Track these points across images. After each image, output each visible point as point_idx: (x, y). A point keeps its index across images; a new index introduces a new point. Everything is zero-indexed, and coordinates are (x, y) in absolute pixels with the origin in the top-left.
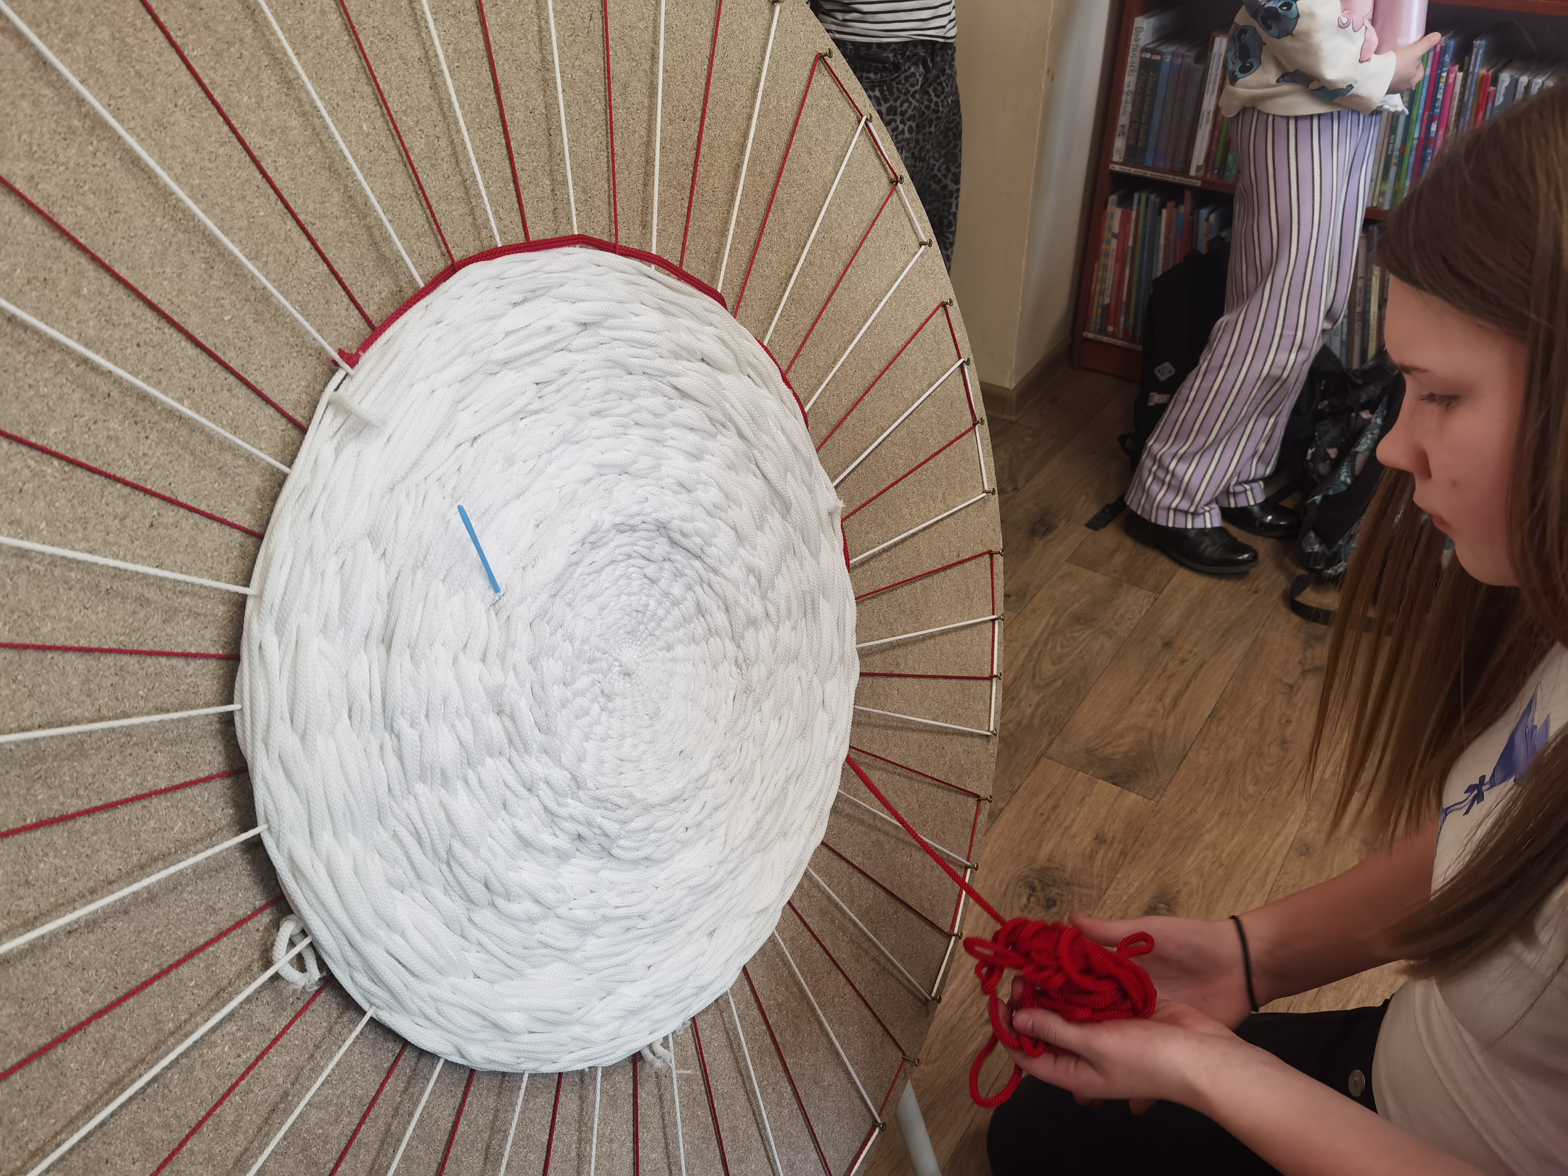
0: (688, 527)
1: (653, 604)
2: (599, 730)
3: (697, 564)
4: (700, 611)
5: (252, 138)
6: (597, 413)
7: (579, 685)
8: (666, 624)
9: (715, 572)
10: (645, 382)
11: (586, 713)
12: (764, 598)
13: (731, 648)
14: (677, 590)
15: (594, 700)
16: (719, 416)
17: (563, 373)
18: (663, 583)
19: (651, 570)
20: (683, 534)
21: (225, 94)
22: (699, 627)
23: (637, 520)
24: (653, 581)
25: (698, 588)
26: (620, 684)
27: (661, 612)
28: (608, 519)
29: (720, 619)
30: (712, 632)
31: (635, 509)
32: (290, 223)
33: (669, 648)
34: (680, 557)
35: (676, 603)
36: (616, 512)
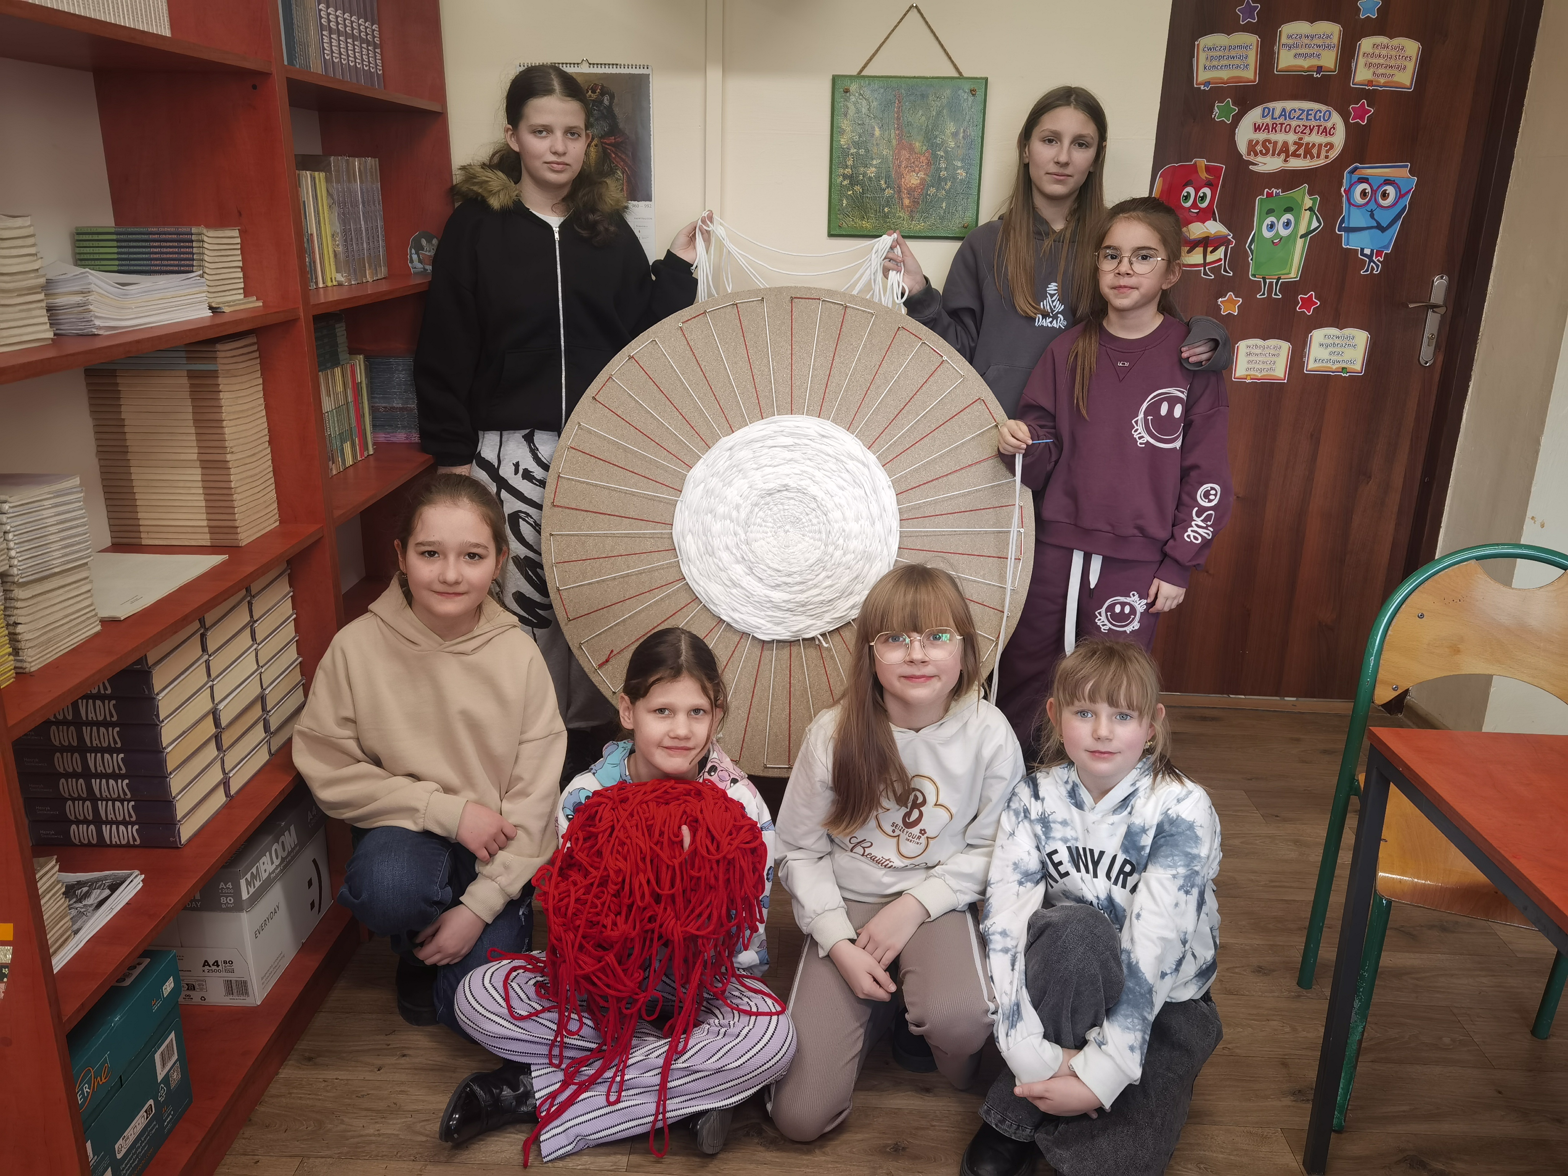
0: (823, 503)
1: (804, 520)
2: (768, 540)
3: (825, 517)
4: (820, 532)
5: (755, 371)
6: (809, 459)
7: (768, 524)
8: (806, 529)
9: (829, 522)
10: (834, 460)
11: (767, 533)
12: (844, 541)
13: (823, 547)
14: (815, 521)
15: (771, 532)
16: (858, 481)
17: (807, 445)
18: (811, 516)
19: (807, 510)
20: (822, 505)
21: (753, 361)
22: (817, 536)
23: (805, 492)
24: (807, 514)
25: (822, 524)
26: (782, 534)
27: (806, 524)
28: (795, 485)
29: (824, 536)
30: (820, 540)
31: (805, 487)
32: (754, 390)
33: (803, 536)
34: (819, 512)
35: (812, 525)
36: (799, 485)
